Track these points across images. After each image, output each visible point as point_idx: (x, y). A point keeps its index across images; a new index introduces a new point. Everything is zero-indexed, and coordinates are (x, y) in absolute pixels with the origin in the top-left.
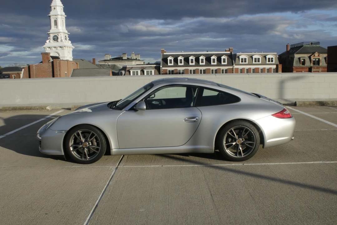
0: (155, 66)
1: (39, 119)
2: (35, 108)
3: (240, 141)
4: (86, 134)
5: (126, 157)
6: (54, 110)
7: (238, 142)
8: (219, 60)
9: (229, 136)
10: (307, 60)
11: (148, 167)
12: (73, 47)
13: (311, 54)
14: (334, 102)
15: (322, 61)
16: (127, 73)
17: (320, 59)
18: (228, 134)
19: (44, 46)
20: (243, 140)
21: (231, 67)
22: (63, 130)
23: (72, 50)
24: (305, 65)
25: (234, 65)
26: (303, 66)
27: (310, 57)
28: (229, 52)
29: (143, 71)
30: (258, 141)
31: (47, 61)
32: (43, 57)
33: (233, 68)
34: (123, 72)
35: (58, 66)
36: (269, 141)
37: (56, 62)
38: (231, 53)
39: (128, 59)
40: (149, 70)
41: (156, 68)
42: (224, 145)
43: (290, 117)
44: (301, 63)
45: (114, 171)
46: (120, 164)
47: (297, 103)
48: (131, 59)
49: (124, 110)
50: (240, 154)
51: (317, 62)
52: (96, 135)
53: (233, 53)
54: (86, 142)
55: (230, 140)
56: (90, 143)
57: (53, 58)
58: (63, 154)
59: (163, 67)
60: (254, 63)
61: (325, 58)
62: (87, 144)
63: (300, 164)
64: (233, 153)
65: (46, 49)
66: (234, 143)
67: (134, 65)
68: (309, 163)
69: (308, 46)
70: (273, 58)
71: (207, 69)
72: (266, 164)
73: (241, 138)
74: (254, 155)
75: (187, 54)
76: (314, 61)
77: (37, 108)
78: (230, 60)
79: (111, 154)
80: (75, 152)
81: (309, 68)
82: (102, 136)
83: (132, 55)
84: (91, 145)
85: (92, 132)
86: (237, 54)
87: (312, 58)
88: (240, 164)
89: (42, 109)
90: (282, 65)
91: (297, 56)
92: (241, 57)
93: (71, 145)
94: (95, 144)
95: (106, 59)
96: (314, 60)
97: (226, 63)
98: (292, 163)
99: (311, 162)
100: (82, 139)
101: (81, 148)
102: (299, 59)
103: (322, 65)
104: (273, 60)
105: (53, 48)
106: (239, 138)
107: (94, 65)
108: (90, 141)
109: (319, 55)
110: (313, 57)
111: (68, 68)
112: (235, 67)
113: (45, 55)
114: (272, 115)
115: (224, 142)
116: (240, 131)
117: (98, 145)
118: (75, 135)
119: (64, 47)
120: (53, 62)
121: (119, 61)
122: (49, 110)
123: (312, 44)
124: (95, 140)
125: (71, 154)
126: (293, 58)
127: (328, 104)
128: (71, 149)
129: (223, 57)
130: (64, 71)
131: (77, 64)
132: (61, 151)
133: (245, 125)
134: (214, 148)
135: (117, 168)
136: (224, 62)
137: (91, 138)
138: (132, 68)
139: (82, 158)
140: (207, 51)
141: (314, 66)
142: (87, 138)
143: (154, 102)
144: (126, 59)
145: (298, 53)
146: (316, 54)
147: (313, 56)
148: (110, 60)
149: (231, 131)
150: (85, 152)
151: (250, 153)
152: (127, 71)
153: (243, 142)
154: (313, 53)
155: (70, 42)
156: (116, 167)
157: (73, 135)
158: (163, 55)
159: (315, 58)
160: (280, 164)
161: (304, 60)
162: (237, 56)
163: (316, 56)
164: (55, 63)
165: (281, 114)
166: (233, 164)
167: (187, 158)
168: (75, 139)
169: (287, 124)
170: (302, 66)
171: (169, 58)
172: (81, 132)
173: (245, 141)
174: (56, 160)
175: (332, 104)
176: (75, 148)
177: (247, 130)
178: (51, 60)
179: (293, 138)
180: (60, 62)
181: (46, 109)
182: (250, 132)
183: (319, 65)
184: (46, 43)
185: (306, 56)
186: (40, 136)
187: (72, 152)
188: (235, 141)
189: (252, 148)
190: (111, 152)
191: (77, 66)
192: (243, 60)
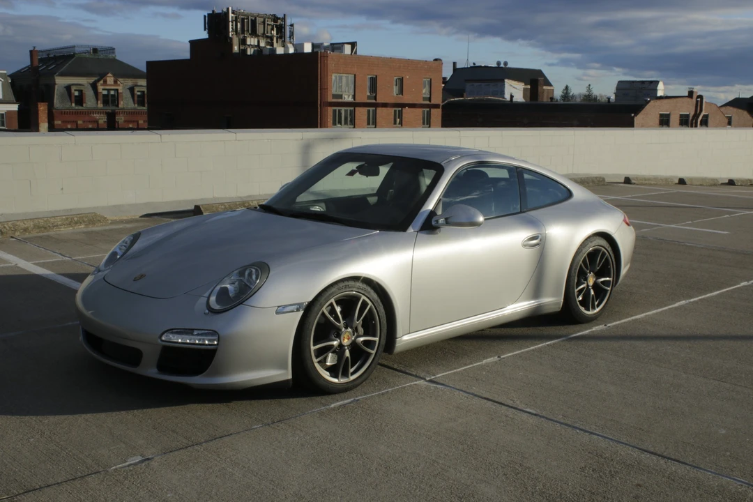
3: (592, 279)
10: (89, 93)
13: (96, 79)
15: (124, 95)
17: (120, 91)
24: (84, 105)
26: (80, 108)
27: (94, 86)
42: (575, 290)
44: (73, 99)
50: (593, 305)
51: (113, 100)
52: (370, 304)
54: (348, 329)
61: (132, 90)
66: (584, 286)
69: (87, 55)
76: (104, 95)
85: (363, 298)
87: (100, 88)
91: (61, 82)
96: (105, 92)
102: (68, 88)
103: (125, 106)
109: (115, 82)
110: (102, 85)
118: (323, 314)
123: (95, 50)
126: (51, 87)
133: (602, 244)
134: (562, 302)
139: (337, 377)
141: (106, 108)
145: (63, 75)
146: (110, 80)
147: (102, 82)
151: (606, 300)
153: (595, 281)
154: (102, 76)
159: (107, 87)
161: (81, 92)
163: (108, 83)
170: (77, 108)
172: (337, 301)
182: (607, 258)
183: (117, 105)
185: (85, 81)
187: (317, 366)
188: (587, 280)
189: (607, 291)
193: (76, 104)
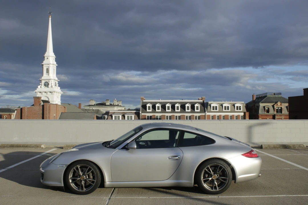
0: (135, 111)
1: (35, 156)
2: (31, 146)
3: (215, 177)
4: (83, 169)
5: (116, 189)
6: (47, 148)
7: (214, 178)
8: (193, 107)
9: (206, 172)
10: (271, 109)
11: (136, 198)
12: (62, 93)
13: (274, 104)
14: (295, 146)
15: (284, 109)
16: (110, 117)
17: (282, 108)
18: (205, 170)
19: (36, 91)
20: (217, 176)
21: (204, 114)
22: (64, 165)
23: (60, 95)
24: (269, 113)
25: (206, 112)
26: (268, 114)
27: (273, 106)
28: (202, 101)
29: (124, 116)
30: (230, 177)
31: (38, 104)
32: (34, 100)
33: (205, 115)
34: (106, 116)
35: (48, 109)
36: (240, 177)
37: (47, 106)
38: (204, 102)
39: (111, 105)
40: (130, 116)
41: (136, 113)
42: (202, 180)
43: (257, 157)
45: (108, 201)
46: (112, 195)
47: (263, 146)
48: (113, 105)
49: (117, 148)
50: (215, 188)
51: (280, 111)
52: (93, 169)
53: (205, 102)
54: (84, 176)
55: (207, 176)
56: (87, 176)
57: (44, 101)
58: (63, 185)
59: (142, 113)
60: (224, 110)
61: (287, 107)
62: (84, 177)
63: (267, 197)
64: (209, 187)
65: (37, 93)
66: (210, 179)
67: (116, 111)
68: (275, 196)
69: (271, 96)
70: (241, 107)
71: (182, 115)
72: (238, 197)
73: (216, 174)
74: (227, 188)
75: (164, 102)
76: (277, 109)
77: (33, 146)
78: (203, 108)
79: (105, 186)
80: (73, 184)
81: (273, 115)
82: (98, 170)
83: (114, 101)
84: (88, 178)
85: (89, 167)
86: (209, 102)
87: (275, 107)
88: (215, 197)
89: (38, 147)
90: (249, 113)
91: (262, 105)
92: (212, 105)
93: (71, 178)
94: (92, 177)
95: (90, 105)
96: (277, 108)
97: (199, 111)
98: (260, 196)
99: (276, 195)
100: (80, 172)
101: (79, 180)
102: (264, 107)
103: (284, 113)
104: (241, 109)
105: (44, 93)
106: (214, 174)
107: (79, 109)
108: (87, 175)
109: (281, 105)
110: (276, 106)
111: (57, 112)
112: (207, 114)
113: (37, 99)
114: (242, 155)
115: (202, 178)
116: (216, 168)
117: (94, 178)
118: (74, 169)
119: (54, 93)
120: (43, 106)
121: (102, 107)
122: (44, 148)
123: (274, 94)
124: (91, 174)
125: (70, 185)
126: (258, 107)
127: (290, 147)
128: (70, 181)
129: (196, 105)
130: (53, 114)
131: (65, 107)
132: (61, 182)
133: (219, 163)
134: (193, 183)
135: (110, 199)
136: (197, 109)
137: (88, 172)
138: (114, 113)
139: (79, 189)
140: (182, 100)
141: (278, 114)
142: (85, 172)
143: (141, 143)
144: (109, 104)
145: (262, 103)
146: (279, 103)
147: (276, 105)
148: (94, 105)
149: (208, 168)
150: (82, 184)
151: (224, 187)
152: (109, 116)
153: (218, 178)
154: (276, 103)
155: (59, 88)
156: (109, 197)
157: (73, 169)
158: (143, 102)
159: (278, 107)
160: (250, 197)
161: (268, 108)
162: (209, 105)
163: (278, 105)
164: (45, 107)
165: (250, 154)
166: (210, 197)
167: (169, 191)
168: (74, 173)
169: (254, 162)
170: (267, 114)
171: (148, 105)
172: (80, 166)
173: (219, 177)
174: (55, 191)
175: (294, 147)
176: (73, 180)
177: (221, 168)
178: (42, 104)
179: (260, 175)
180: (50, 105)
181: (40, 147)
182: (224, 169)
183: (281, 113)
184: (37, 89)
185: (270, 105)
186: (43, 169)
187: (71, 184)
188: (211, 177)
189: (225, 183)
190: (105, 184)
191: (65, 110)
192: (214, 107)
193: (267, 112)
